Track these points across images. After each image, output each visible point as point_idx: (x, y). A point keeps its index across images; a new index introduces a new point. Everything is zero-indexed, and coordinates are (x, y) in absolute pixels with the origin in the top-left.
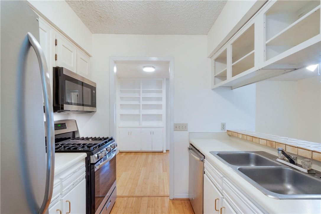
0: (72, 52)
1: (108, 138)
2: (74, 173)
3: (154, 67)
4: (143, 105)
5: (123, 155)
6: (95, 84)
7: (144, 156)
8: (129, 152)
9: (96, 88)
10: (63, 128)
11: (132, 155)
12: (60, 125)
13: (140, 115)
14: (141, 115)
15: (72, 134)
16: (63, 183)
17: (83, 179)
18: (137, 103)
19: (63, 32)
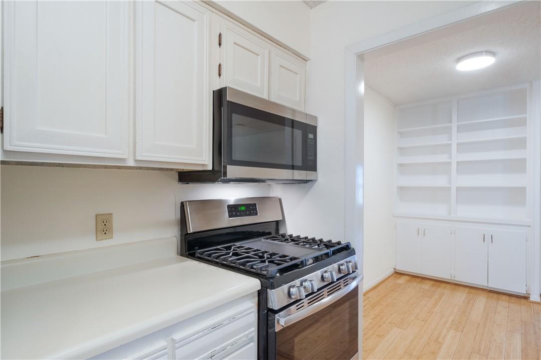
0: (258, 55)
1: (339, 243)
2: (214, 328)
3: (493, 54)
4: (458, 163)
5: (402, 280)
6: (315, 118)
7: (461, 296)
8: (418, 277)
9: (316, 127)
10: (250, 214)
11: (427, 286)
12: (243, 208)
13: (449, 189)
14: (454, 191)
15: (274, 225)
16: (177, 351)
17: (249, 343)
18: (442, 158)
19: (237, 17)
